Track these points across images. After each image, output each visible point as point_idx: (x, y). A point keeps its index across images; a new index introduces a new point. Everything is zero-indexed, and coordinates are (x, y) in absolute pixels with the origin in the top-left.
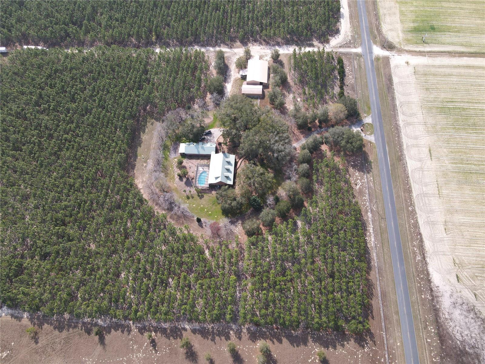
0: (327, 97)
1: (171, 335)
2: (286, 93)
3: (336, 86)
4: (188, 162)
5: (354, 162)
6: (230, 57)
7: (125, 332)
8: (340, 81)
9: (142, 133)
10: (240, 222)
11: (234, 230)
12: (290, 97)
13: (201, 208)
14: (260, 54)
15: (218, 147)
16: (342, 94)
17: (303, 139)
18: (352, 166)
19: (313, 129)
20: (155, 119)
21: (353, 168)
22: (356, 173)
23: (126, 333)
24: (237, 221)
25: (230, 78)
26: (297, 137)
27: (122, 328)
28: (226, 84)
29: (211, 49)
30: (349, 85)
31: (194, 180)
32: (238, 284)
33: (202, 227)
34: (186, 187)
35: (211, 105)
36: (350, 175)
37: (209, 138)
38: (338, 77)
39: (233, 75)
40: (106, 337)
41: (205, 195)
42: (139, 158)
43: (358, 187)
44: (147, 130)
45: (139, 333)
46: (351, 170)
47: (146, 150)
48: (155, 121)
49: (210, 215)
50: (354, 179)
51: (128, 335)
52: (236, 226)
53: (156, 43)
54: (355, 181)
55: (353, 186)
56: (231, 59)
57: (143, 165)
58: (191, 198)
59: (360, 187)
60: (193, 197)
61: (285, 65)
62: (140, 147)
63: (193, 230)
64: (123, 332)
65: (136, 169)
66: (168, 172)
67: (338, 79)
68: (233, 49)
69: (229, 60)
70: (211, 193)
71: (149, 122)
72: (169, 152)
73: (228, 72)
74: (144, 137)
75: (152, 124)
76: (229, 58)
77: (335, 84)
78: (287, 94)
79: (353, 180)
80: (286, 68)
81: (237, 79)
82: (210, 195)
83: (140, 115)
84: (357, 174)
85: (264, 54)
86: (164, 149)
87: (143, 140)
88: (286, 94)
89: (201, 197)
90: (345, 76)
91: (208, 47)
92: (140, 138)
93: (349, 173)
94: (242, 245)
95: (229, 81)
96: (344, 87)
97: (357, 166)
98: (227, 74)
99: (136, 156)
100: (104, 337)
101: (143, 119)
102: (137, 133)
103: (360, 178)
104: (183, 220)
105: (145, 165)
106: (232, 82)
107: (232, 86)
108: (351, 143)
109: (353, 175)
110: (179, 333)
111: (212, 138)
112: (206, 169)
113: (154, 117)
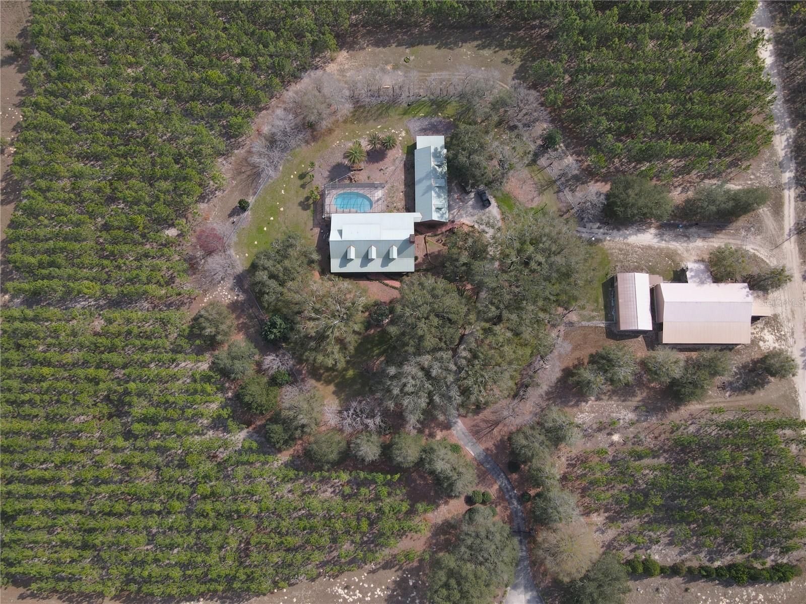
0: (634, 523)
1: (9, 184)
2: (638, 399)
3: (680, 554)
4: (397, 162)
5: (415, 586)
6: (759, 231)
7: (20, 98)
8: (702, 568)
9: (476, 43)
10: (242, 297)
11: (223, 287)
12: (624, 412)
13: (278, 208)
14: (782, 318)
15: (444, 229)
16: (646, 570)
17: (481, 448)
18: (404, 580)
19: (515, 476)
20: (521, 66)
21: (395, 582)
22: (381, 590)
23: (17, 100)
24: (245, 292)
25: (677, 237)
26: (485, 432)
27: (26, 90)
28: (653, 231)
29: (788, 175)
30: (688, 596)
31: (347, 182)
32: (102, 302)
33: (230, 216)
34: (329, 168)
35: (575, 197)
36: (373, 572)
37: (471, 203)
38: (717, 564)
39: (691, 245)
40: (13, 66)
41: (309, 213)
42: (408, 51)
43: (340, 591)
44: (486, 53)
45: (15, 123)
46: (392, 576)
47: (429, 62)
48: (516, 66)
49: (260, 229)
50: (364, 582)
51: (14, 105)
52: (232, 289)
53: (793, 22)
54: (357, 584)
55: (344, 579)
56: (754, 234)
57: (387, 63)
58: (301, 182)
59: (340, 596)
60: (303, 186)
61: (748, 396)
62: (439, 48)
63: (223, 197)
64: (20, 94)
65: (377, 50)
66: (372, 121)
67: (711, 560)
68: (793, 239)
69: (748, 230)
70: (315, 225)
71: (512, 54)
72: (425, 117)
73: (701, 231)
74: (467, 51)
75: (506, 61)
76: (758, 228)
77: (689, 549)
78: (635, 404)
79: (360, 580)
80: (733, 398)
81: (678, 259)
82: (310, 223)
83: (533, 27)
84: (378, 592)
85: (786, 330)
86: (433, 102)
87: (457, 50)
88: (635, 401)
89: (304, 205)
90: (727, 584)
91: (793, 165)
92: (464, 41)
93: (381, 572)
94: (187, 306)
95: (666, 237)
96: (678, 579)
97: (405, 595)
98: (693, 230)
99: (411, 45)
100: (12, 64)
101: (522, 39)
102: (477, 33)
103: (368, 599)
104: (248, 173)
105: (389, 67)
106: (663, 244)
107: (650, 247)
108: (446, 586)
109: (374, 582)
110: (11, 198)
111: (470, 210)
112: (381, 205)
113: (528, 64)
